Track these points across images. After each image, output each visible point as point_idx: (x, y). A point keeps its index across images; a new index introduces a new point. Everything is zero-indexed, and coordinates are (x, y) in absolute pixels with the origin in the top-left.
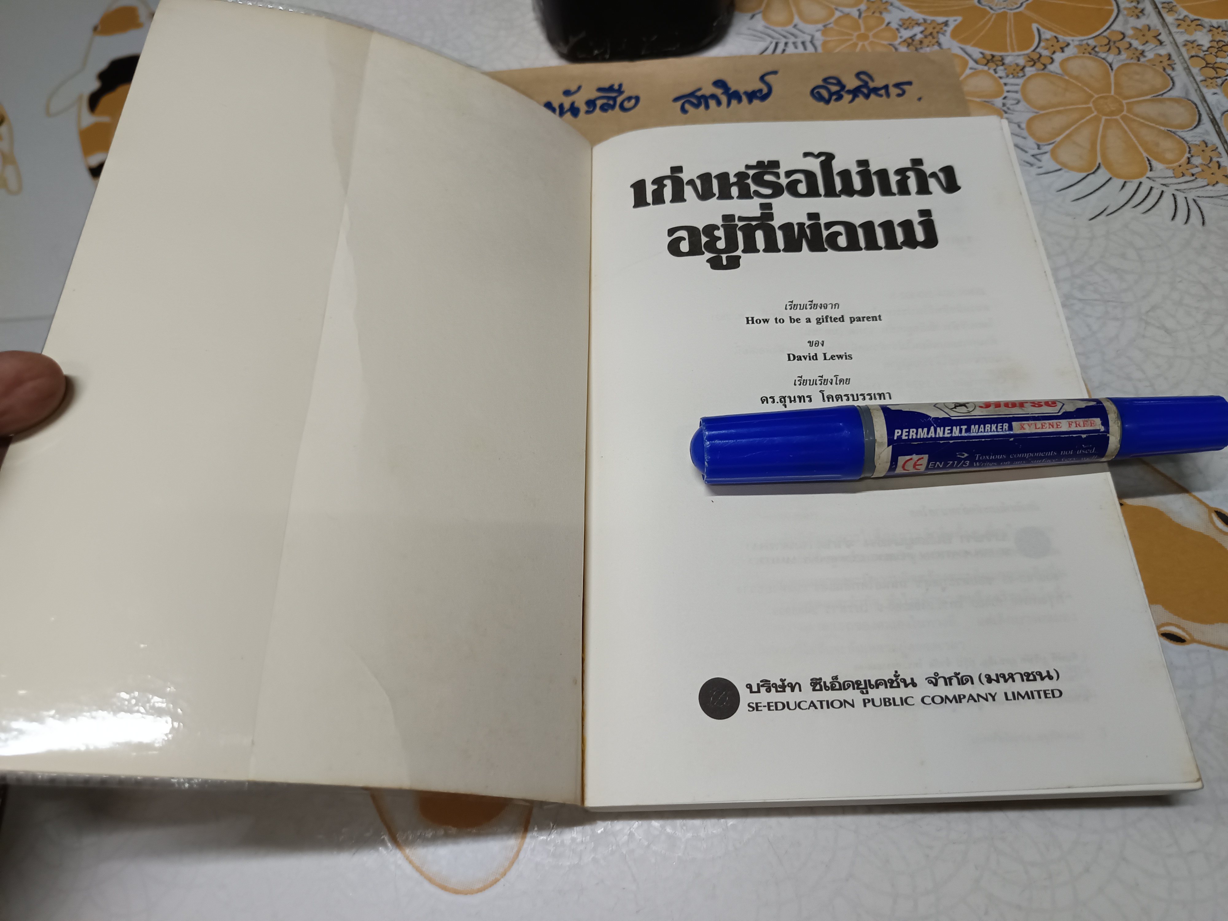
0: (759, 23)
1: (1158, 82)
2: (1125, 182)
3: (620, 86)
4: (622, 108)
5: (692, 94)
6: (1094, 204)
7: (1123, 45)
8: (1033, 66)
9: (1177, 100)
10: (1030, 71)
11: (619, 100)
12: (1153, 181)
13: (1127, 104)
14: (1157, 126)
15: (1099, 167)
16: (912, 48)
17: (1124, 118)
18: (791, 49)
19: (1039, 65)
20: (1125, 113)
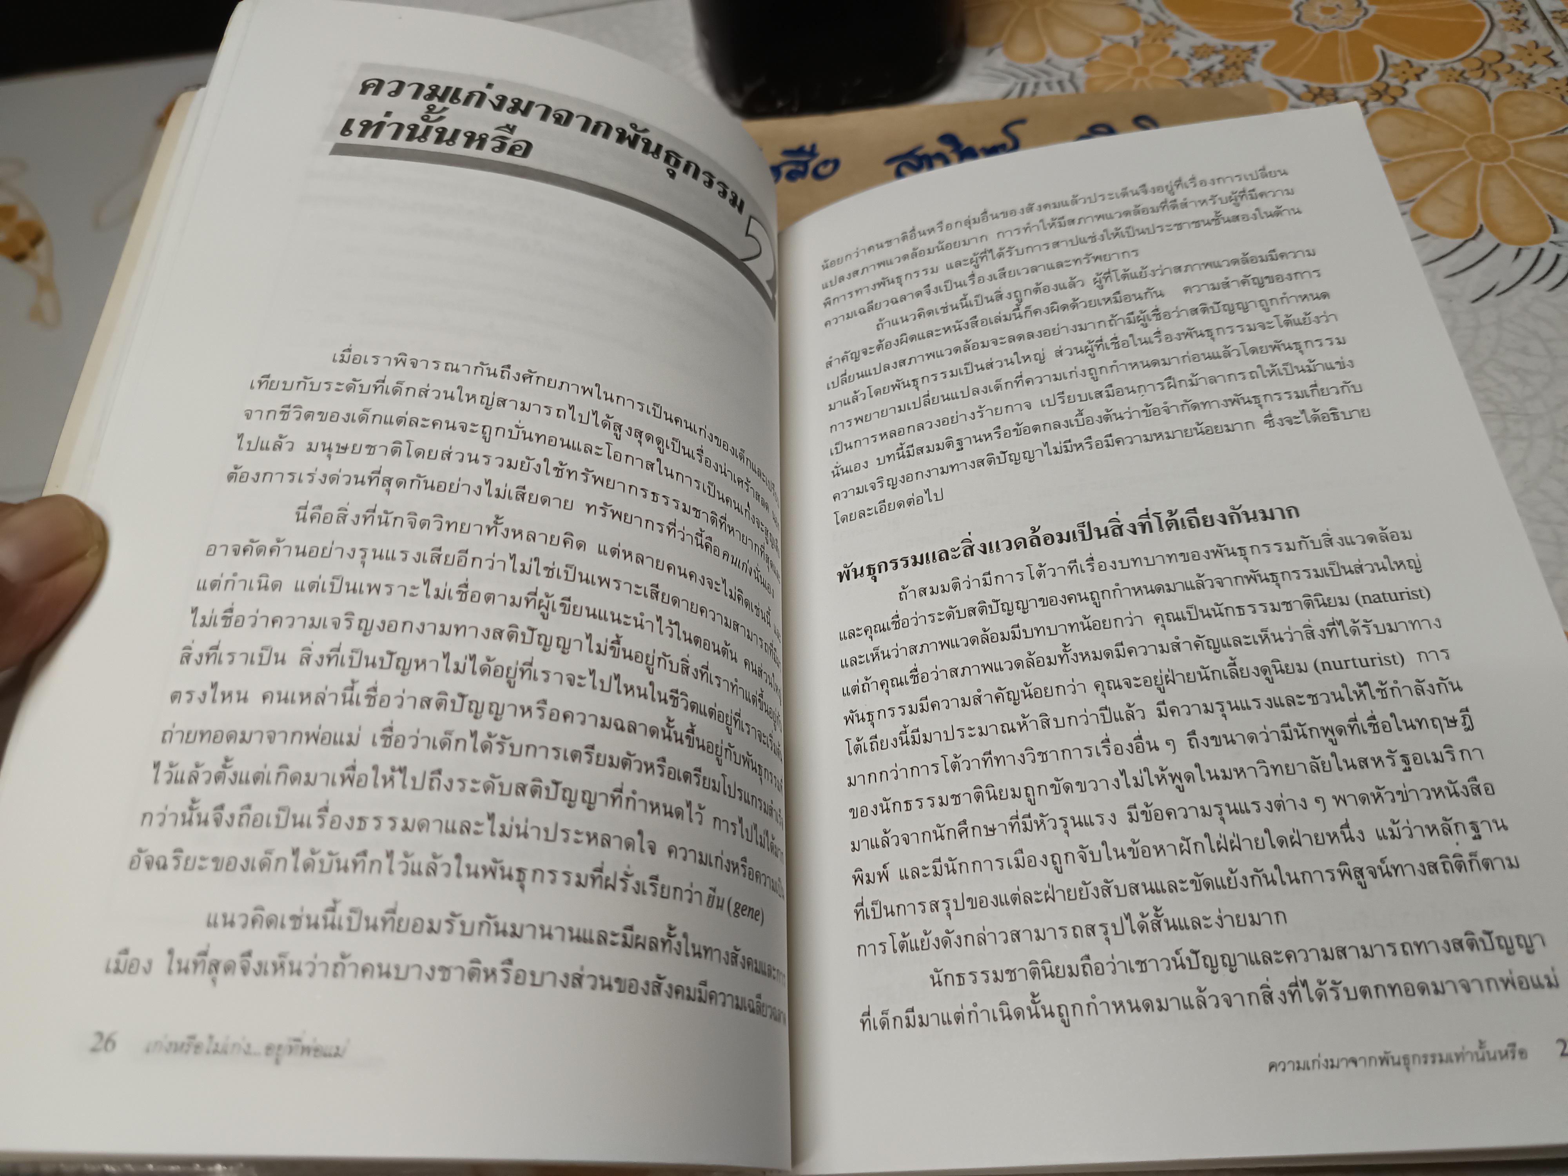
0: (999, 59)
1: (1555, 114)
2: (1520, 250)
3: (813, 146)
4: (816, 175)
5: (911, 154)
6: (1477, 280)
7: (1502, 68)
8: (1378, 100)
10: (1375, 106)
11: (812, 165)
12: (1560, 246)
13: (1516, 145)
14: (1560, 173)
15: (1481, 230)
16: (1209, 83)
17: (1511, 164)
18: (1043, 91)
19: (1387, 99)
20: (1512, 157)
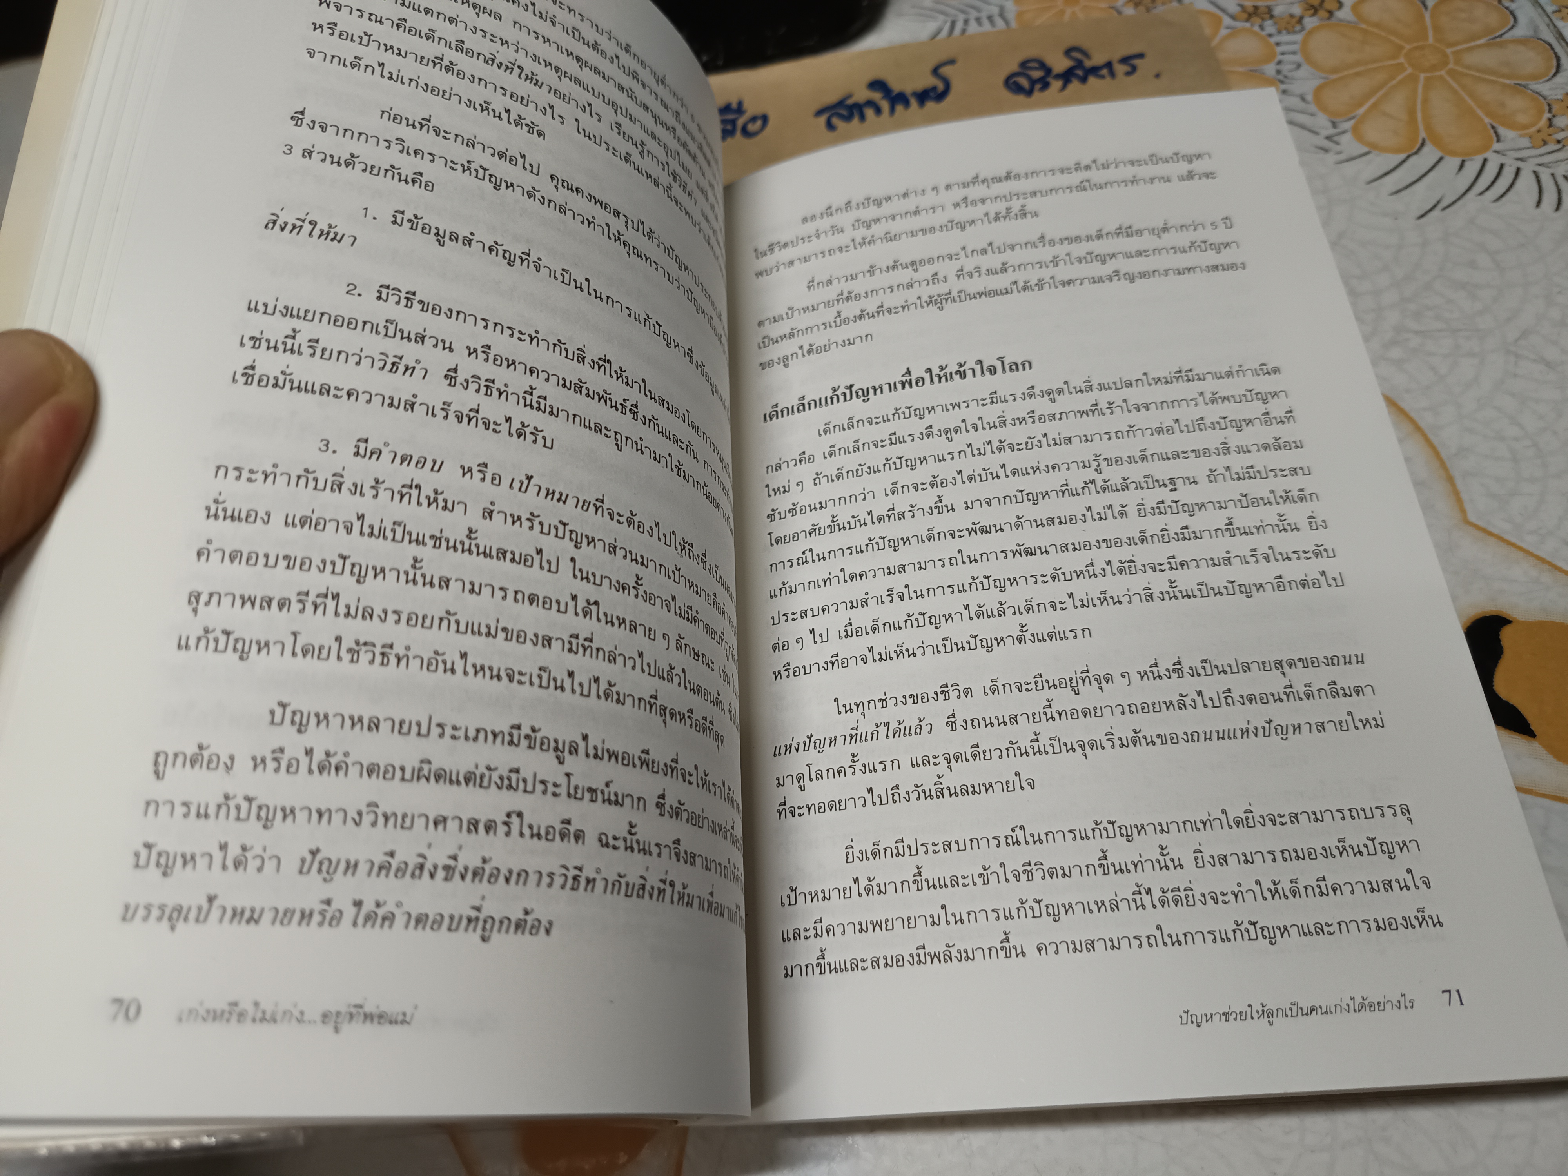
1: (1493, 18)
2: (1463, 161)
3: (740, 104)
4: (745, 132)
5: (841, 103)
6: (1420, 196)
8: (1313, 15)
9: (1523, 41)
10: (1310, 22)
11: (740, 122)
12: (1504, 155)
13: (1454, 53)
14: (1501, 80)
15: (1423, 144)
16: (1142, 8)
17: (1451, 73)
18: (973, 28)
19: (1323, 14)
20: (1451, 66)
